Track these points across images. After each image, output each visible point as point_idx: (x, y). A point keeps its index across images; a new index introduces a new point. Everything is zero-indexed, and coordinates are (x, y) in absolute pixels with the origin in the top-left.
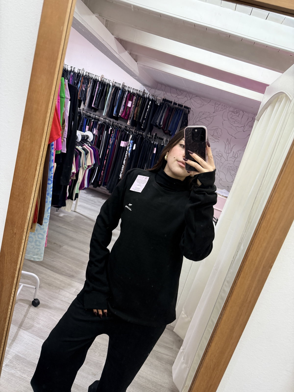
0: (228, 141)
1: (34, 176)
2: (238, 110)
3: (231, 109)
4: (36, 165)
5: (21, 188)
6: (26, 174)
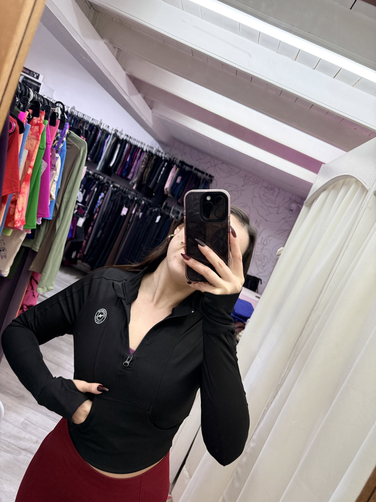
2: (273, 186)
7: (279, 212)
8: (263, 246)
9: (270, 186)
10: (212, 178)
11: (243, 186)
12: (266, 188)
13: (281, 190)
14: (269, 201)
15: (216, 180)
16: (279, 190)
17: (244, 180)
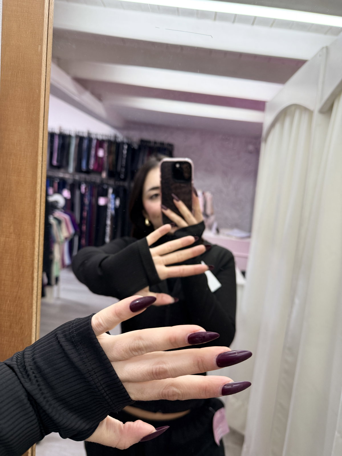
1: (31, 290)
4: (31, 272)
5: (12, 314)
6: (17, 290)
7: (240, 158)
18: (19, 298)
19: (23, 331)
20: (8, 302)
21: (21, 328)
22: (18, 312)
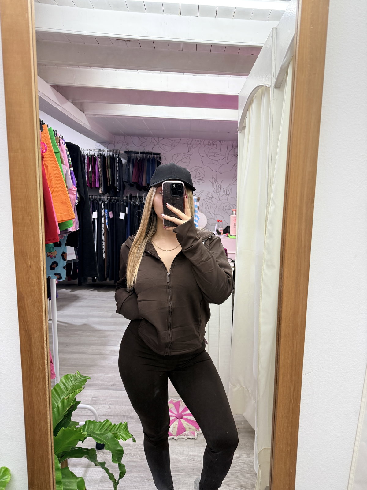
0: (214, 179)
2: (214, 141)
3: (206, 142)
4: (35, 177)
5: (24, 209)
6: (26, 191)
7: (228, 163)
8: (227, 196)
9: (211, 142)
10: (160, 155)
11: (188, 152)
12: (209, 145)
13: (221, 141)
14: (215, 155)
15: (164, 156)
16: (220, 142)
17: (188, 146)
18: (28, 196)
19: (32, 221)
20: (20, 200)
21: (31, 219)
22: (27, 207)
